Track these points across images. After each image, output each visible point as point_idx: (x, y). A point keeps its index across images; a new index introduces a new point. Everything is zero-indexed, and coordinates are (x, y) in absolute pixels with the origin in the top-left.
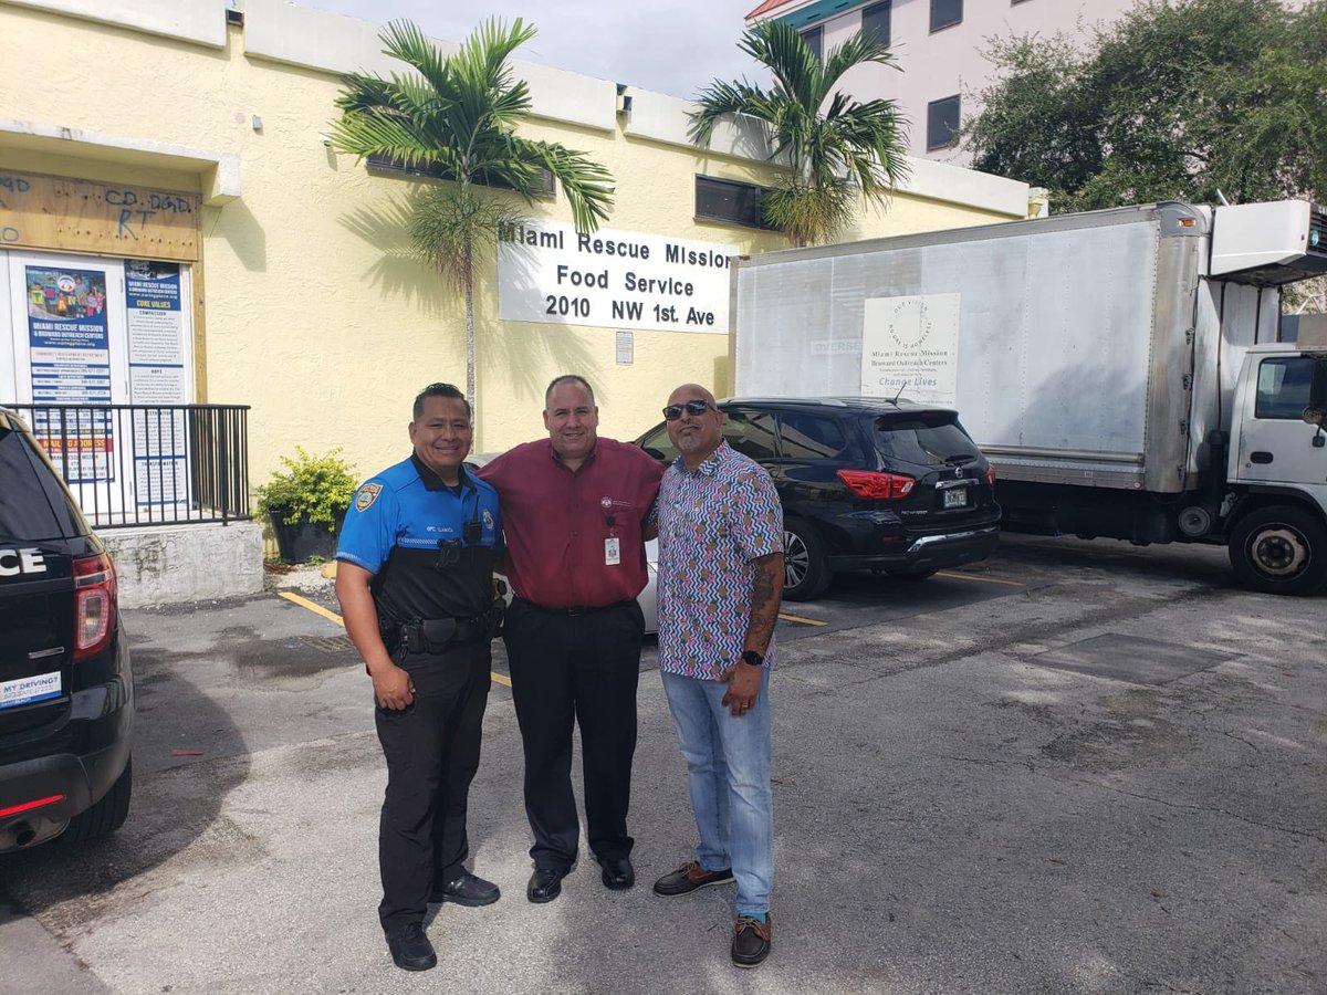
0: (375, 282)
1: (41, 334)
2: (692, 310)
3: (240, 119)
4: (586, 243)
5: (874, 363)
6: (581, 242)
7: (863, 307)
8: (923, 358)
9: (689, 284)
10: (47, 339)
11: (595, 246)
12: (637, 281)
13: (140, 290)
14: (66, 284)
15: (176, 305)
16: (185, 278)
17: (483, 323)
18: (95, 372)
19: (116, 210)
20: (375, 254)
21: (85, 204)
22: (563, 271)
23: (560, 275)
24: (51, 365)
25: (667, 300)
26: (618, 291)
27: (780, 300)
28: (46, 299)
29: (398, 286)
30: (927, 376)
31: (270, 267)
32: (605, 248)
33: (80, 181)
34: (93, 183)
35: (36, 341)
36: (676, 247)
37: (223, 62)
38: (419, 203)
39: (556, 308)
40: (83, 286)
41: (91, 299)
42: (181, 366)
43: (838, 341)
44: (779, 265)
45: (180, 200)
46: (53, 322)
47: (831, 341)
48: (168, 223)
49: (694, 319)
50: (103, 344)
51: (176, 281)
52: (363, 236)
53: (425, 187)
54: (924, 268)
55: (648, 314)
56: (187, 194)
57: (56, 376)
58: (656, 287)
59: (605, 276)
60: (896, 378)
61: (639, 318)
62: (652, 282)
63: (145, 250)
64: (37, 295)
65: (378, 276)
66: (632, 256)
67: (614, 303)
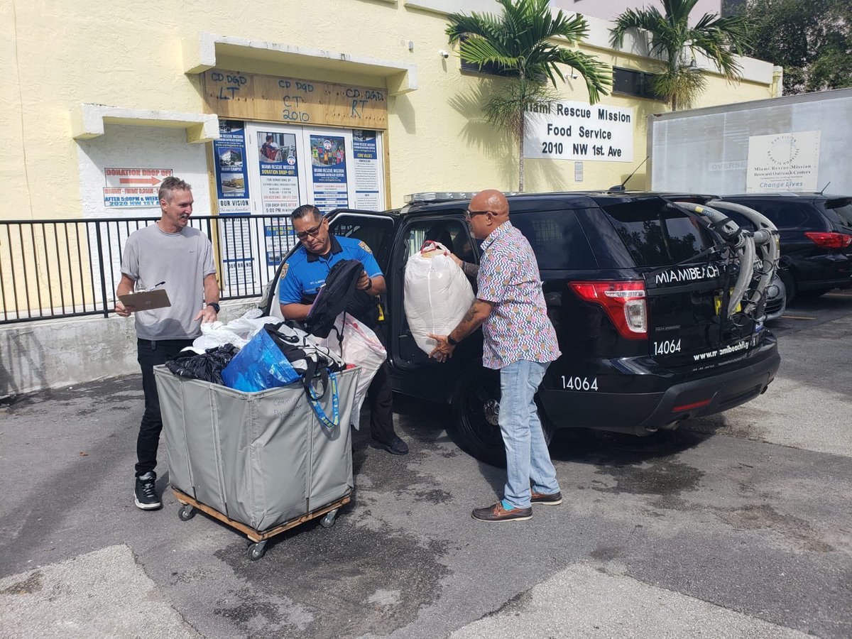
0: (464, 138)
1: (318, 175)
2: (611, 148)
3: (403, 44)
4: (561, 110)
5: (755, 175)
6: (559, 109)
7: (748, 141)
8: (793, 170)
9: (609, 133)
10: (320, 177)
11: (565, 111)
12: (584, 131)
13: (358, 147)
14: (327, 145)
15: (375, 157)
16: (379, 139)
17: (513, 160)
18: (341, 196)
19: (351, 100)
20: (465, 121)
21: (337, 98)
22: (550, 127)
23: (549, 129)
24: (322, 193)
25: (599, 142)
26: (576, 139)
27: (686, 139)
28: (319, 154)
29: (474, 140)
30: (795, 181)
31: (417, 131)
32: (570, 112)
33: (335, 84)
34: (340, 85)
35: (316, 180)
36: (603, 111)
37: (394, 10)
38: (483, 89)
39: (547, 149)
40: (335, 146)
41: (338, 154)
42: (378, 192)
43: (729, 163)
44: (685, 119)
45: (378, 93)
46: (323, 168)
47: (724, 163)
48: (373, 107)
49: (612, 153)
50: (344, 180)
51: (374, 142)
52: (459, 111)
53: (486, 80)
54: (794, 117)
55: (590, 150)
56: (381, 89)
57: (324, 199)
58: (593, 134)
59: (570, 129)
60: (772, 183)
61: (585, 153)
62: (592, 131)
63: (364, 124)
64: (315, 152)
65: (465, 136)
66: (582, 116)
67: (574, 145)
